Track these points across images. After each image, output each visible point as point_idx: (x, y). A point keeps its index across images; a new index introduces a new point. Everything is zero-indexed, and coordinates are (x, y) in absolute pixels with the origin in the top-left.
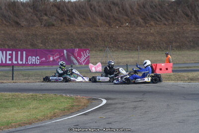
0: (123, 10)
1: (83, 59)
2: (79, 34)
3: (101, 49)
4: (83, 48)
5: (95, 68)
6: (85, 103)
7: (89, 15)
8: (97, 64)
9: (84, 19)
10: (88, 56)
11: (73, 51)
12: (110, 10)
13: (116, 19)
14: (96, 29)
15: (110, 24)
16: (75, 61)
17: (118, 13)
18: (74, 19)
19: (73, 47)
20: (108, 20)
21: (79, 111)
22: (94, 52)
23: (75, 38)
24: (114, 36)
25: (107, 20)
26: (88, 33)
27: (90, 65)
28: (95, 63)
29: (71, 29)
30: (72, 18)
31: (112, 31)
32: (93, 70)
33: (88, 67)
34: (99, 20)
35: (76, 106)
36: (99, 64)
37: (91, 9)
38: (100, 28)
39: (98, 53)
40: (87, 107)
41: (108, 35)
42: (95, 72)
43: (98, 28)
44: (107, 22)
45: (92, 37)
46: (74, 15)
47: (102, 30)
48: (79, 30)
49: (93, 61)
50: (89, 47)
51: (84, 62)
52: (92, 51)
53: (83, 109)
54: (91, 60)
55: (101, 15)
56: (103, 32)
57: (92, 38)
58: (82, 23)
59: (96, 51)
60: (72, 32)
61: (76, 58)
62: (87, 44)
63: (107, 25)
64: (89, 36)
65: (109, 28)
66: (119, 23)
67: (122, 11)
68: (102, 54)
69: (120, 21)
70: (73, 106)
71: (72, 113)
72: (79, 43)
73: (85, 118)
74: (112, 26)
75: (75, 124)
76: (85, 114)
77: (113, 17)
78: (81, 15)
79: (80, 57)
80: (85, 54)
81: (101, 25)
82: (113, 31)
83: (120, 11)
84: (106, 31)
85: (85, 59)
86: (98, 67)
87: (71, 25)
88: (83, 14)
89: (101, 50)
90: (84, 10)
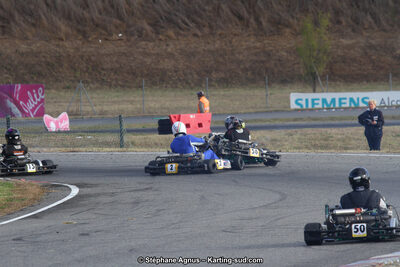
0: (112, 6)
1: (31, 105)
2: (22, 54)
3: (68, 85)
4: (31, 83)
5: (57, 123)
6: (35, 194)
7: (43, 17)
8: (61, 116)
9: (34, 25)
10: (42, 100)
11: (11, 89)
12: (86, 6)
13: (97, 26)
14: (58, 46)
15: (85, 35)
16: (16, 110)
17: (100, 14)
18: (12, 24)
19: (11, 81)
20: (82, 27)
21: (23, 211)
22: (53, 91)
23: (16, 63)
24: (93, 58)
25: (80, 27)
26: (40, 52)
27: (46, 116)
28: (56, 114)
29: (7, 44)
30: (9, 23)
31: (89, 49)
32: (53, 127)
33: (42, 122)
34: (63, 27)
35: (18, 199)
36: (64, 114)
37: (47, 5)
38: (66, 44)
39: (62, 94)
40: (40, 202)
41: (82, 57)
42: (56, 132)
43: (61, 43)
44: (79, 31)
45: (48, 60)
46: (12, 16)
47: (69, 46)
48: (23, 47)
49: (50, 110)
50: (44, 81)
51: (33, 110)
52: (49, 89)
53: (33, 207)
54: (48, 108)
55: (67, 16)
56: (72, 51)
57: (48, 64)
58: (29, 34)
59: (57, 89)
60: (9, 51)
61: (17, 104)
62: (40, 74)
63: (81, 37)
64: (43, 59)
65: (83, 43)
66: (103, 32)
67: (110, 9)
68: (69, 95)
69: (105, 28)
70: (11, 200)
71: (10, 215)
72: (23, 74)
73: (36, 224)
74: (90, 39)
75: (15, 237)
76: (34, 216)
77: (93, 20)
78: (27, 17)
79: (26, 101)
80: (35, 96)
81: (67, 36)
82: (92, 49)
83: (105, 9)
84: (77, 49)
85: (36, 106)
86: (61, 122)
87: (6, 36)
88: (31, 15)
89: (68, 88)
90: (32, 7)
